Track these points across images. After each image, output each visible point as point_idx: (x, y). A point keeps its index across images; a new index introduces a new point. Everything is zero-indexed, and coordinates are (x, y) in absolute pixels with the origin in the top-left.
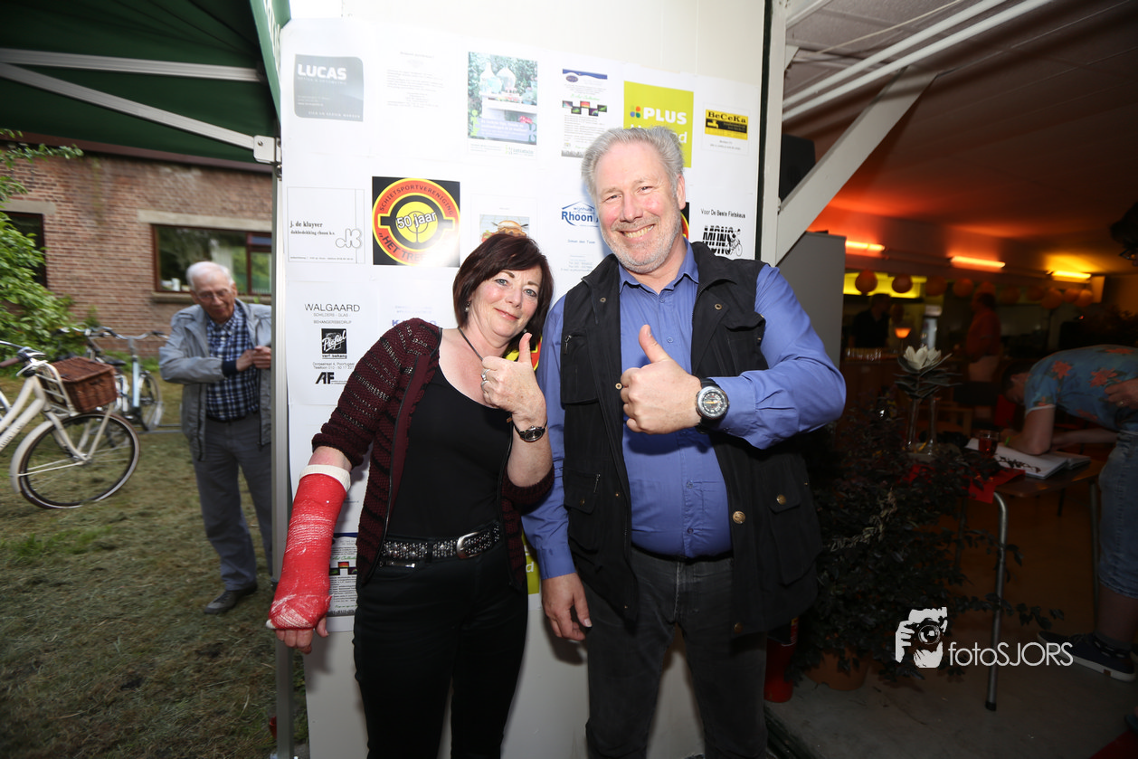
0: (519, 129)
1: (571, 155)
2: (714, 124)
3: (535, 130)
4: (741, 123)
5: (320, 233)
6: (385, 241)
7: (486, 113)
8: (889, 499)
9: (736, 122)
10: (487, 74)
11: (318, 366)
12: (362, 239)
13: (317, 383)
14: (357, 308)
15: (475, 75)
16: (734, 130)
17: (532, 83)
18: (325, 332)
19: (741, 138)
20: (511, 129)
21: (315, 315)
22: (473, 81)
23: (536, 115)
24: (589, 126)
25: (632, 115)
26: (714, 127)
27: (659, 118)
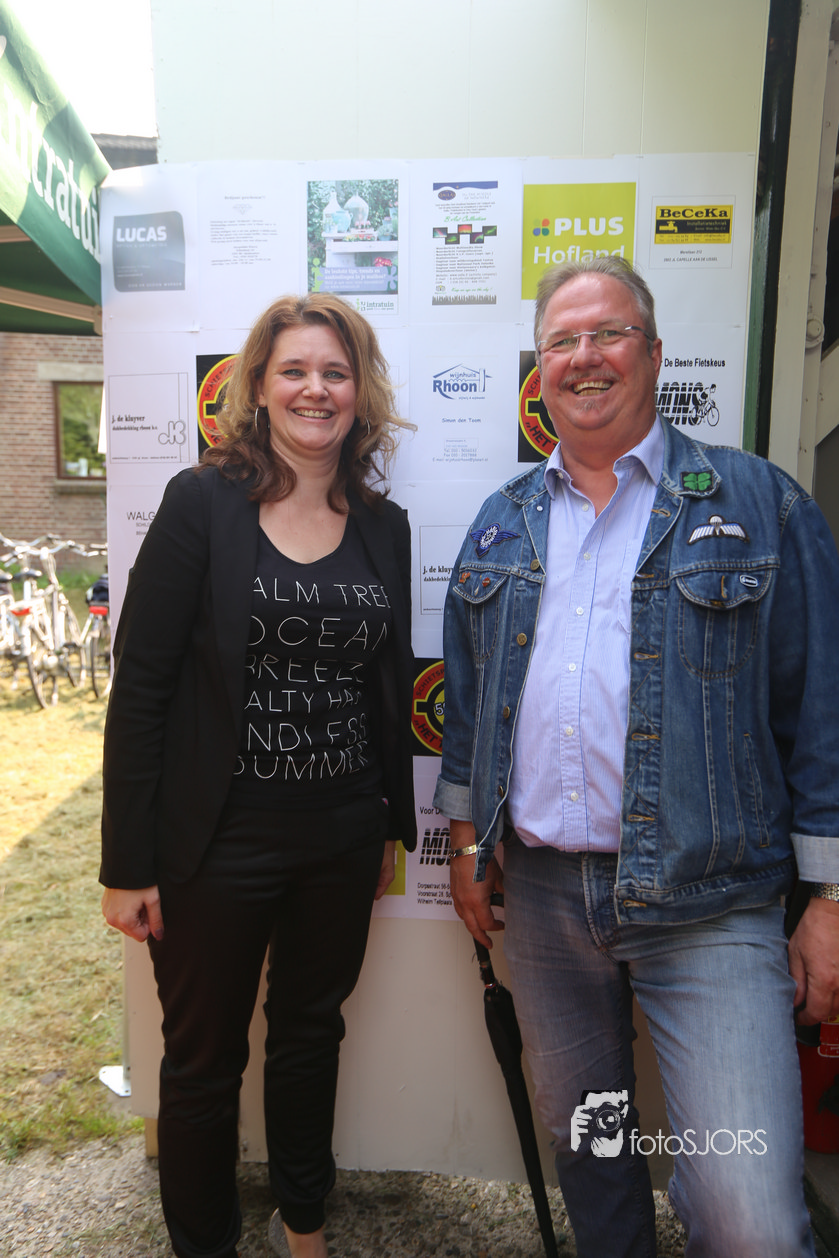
0: (375, 275)
1: (445, 302)
2: (671, 227)
3: (396, 274)
4: (719, 218)
5: (143, 428)
6: (212, 434)
7: (331, 261)
9: (711, 217)
10: (332, 207)
12: (186, 432)
15: (317, 211)
16: (705, 231)
17: (391, 211)
19: (723, 241)
20: (363, 277)
21: (137, 525)
22: (314, 220)
23: (396, 253)
24: (472, 258)
25: (536, 232)
26: (673, 232)
27: (578, 231)
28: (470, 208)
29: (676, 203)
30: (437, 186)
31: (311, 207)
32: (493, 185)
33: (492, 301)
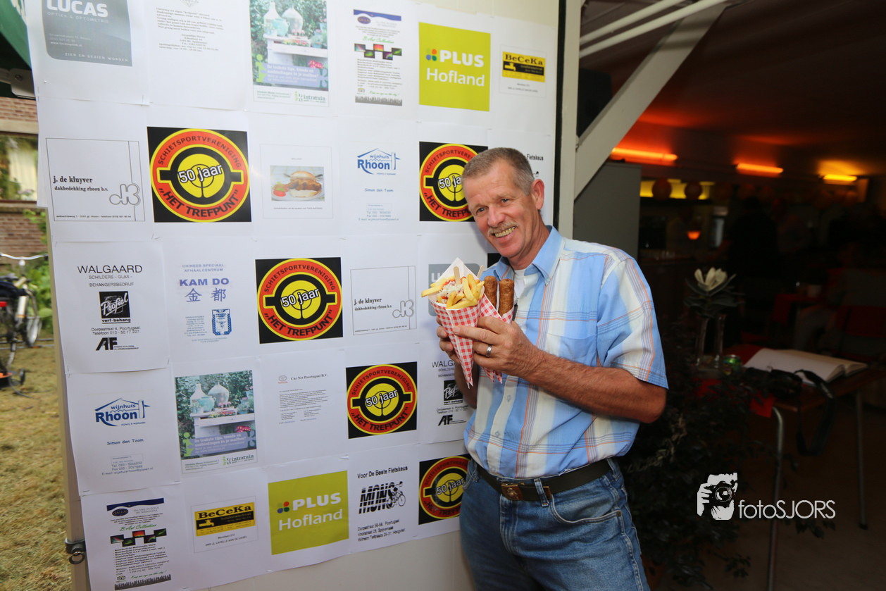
0: (309, 74)
1: (365, 101)
2: (511, 67)
3: (327, 75)
4: (538, 65)
5: (90, 189)
6: (167, 197)
7: (271, 58)
8: (680, 424)
9: (533, 64)
10: (272, 14)
11: (96, 332)
12: (140, 195)
13: (98, 349)
14: (139, 269)
15: (258, 16)
16: (531, 73)
17: (321, 25)
18: (103, 296)
19: (538, 80)
20: (300, 75)
21: (91, 278)
22: (256, 22)
23: (325, 59)
24: (385, 70)
25: (428, 57)
26: (512, 70)
27: (456, 61)
28: (382, 33)
29: (515, 51)
30: (356, 12)
31: (253, 12)
32: (398, 18)
33: (399, 104)
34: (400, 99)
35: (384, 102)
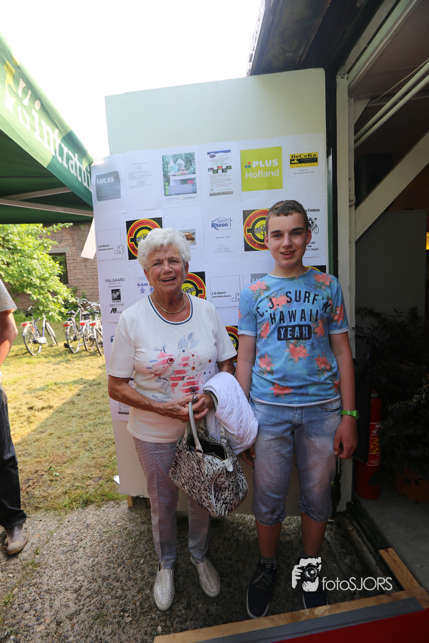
0: (188, 187)
1: (214, 195)
2: (296, 161)
3: (196, 186)
4: (313, 157)
5: (109, 249)
6: (133, 249)
7: (172, 183)
9: (310, 157)
10: (172, 164)
11: (111, 306)
12: (124, 249)
13: (111, 313)
14: (124, 280)
15: (166, 166)
16: (308, 162)
17: (193, 164)
18: (113, 291)
20: (184, 188)
21: (109, 284)
22: (165, 169)
23: (195, 178)
24: (222, 178)
25: (246, 167)
26: (297, 163)
27: (261, 165)
28: (221, 160)
29: (297, 152)
30: (208, 153)
31: (164, 165)
32: (229, 151)
33: (232, 193)
34: (231, 191)
35: (224, 193)
